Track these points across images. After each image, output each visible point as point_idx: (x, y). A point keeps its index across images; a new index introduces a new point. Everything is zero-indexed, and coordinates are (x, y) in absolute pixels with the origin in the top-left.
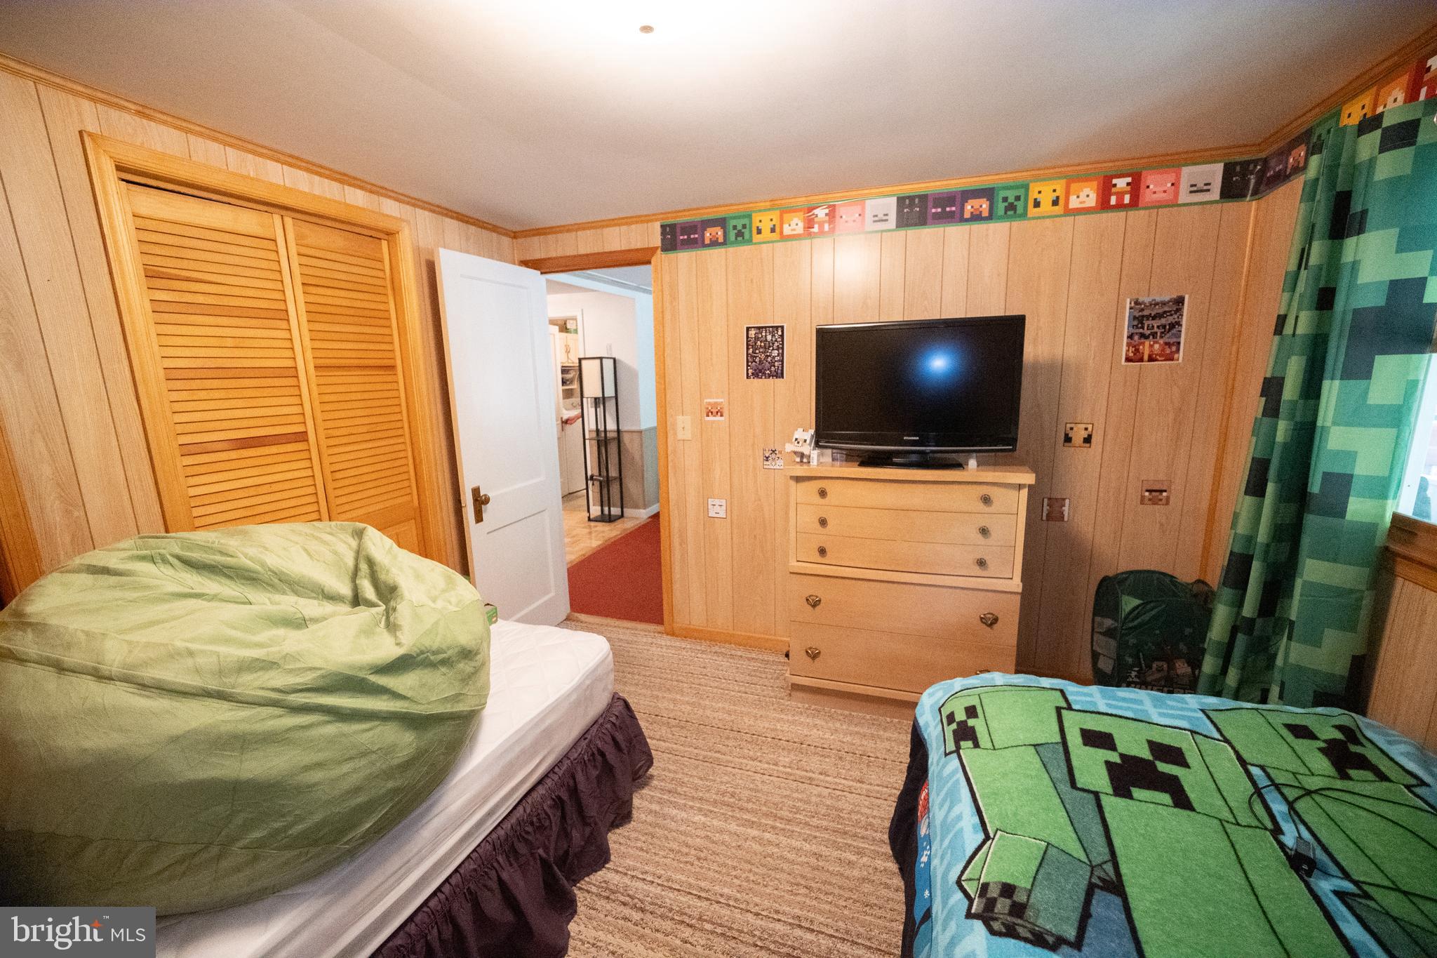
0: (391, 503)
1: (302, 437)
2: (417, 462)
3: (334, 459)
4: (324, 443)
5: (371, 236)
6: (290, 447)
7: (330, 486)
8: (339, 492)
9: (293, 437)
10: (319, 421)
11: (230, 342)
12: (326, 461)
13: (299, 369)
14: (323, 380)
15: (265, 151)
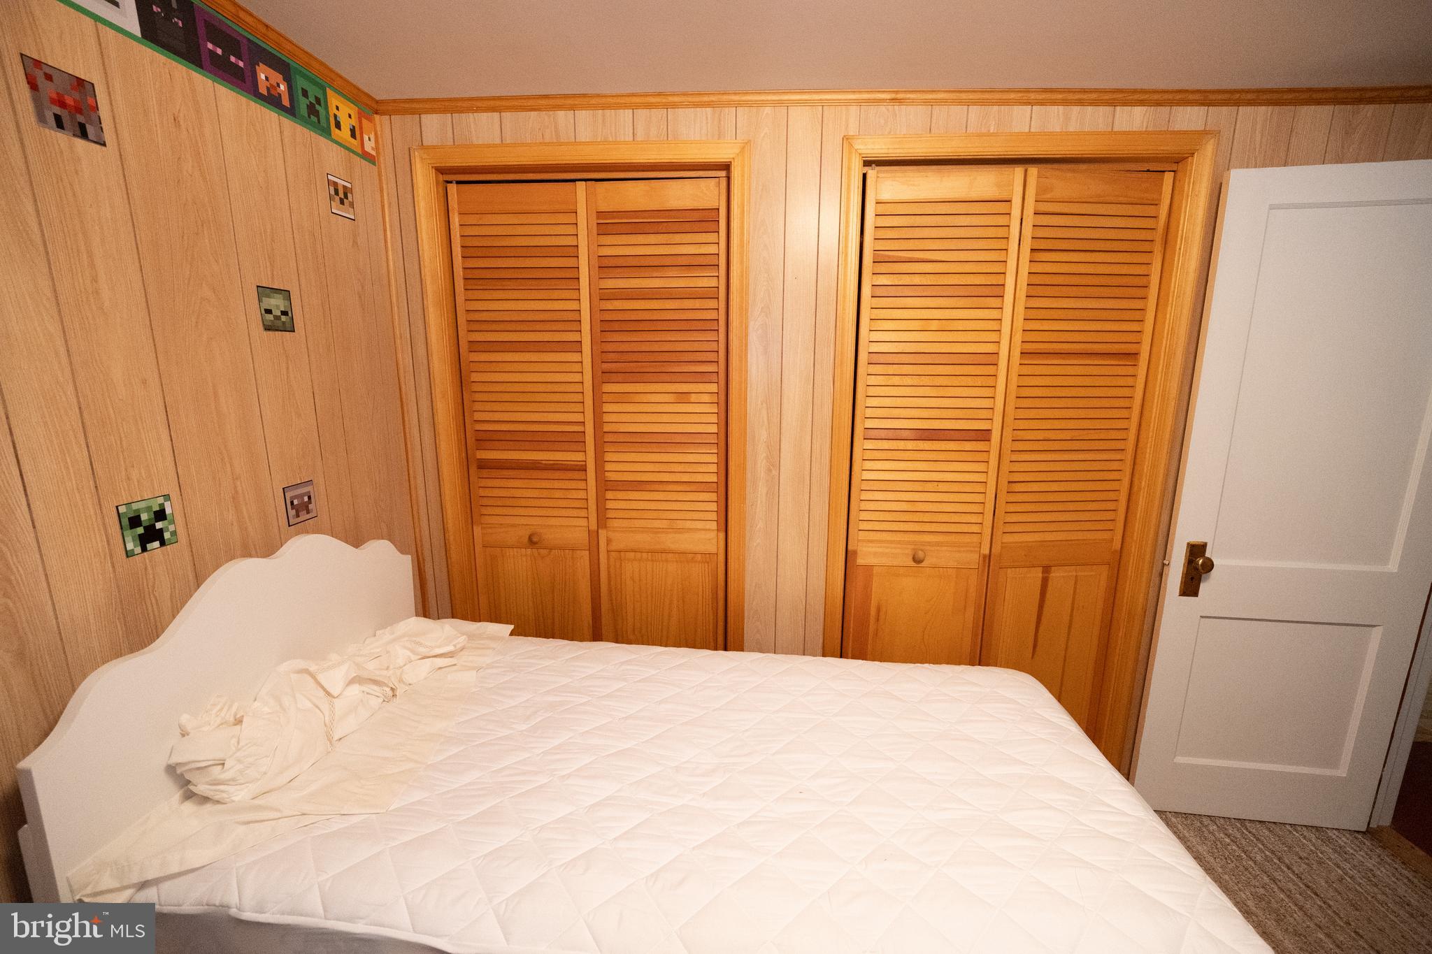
0: (1080, 536)
1: (984, 435)
2: (1135, 489)
3: (1016, 467)
4: (1008, 445)
5: (1148, 171)
6: (968, 446)
7: (1003, 497)
8: (1012, 508)
9: (973, 434)
10: (1009, 419)
11: (934, 325)
12: (1006, 467)
13: (1001, 355)
14: (1026, 370)
15: (1012, 96)
